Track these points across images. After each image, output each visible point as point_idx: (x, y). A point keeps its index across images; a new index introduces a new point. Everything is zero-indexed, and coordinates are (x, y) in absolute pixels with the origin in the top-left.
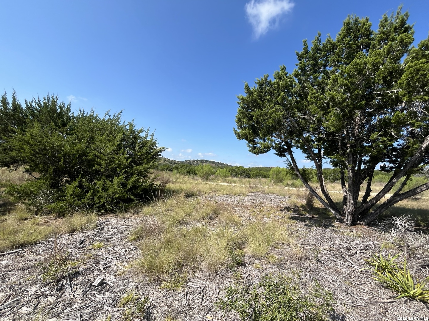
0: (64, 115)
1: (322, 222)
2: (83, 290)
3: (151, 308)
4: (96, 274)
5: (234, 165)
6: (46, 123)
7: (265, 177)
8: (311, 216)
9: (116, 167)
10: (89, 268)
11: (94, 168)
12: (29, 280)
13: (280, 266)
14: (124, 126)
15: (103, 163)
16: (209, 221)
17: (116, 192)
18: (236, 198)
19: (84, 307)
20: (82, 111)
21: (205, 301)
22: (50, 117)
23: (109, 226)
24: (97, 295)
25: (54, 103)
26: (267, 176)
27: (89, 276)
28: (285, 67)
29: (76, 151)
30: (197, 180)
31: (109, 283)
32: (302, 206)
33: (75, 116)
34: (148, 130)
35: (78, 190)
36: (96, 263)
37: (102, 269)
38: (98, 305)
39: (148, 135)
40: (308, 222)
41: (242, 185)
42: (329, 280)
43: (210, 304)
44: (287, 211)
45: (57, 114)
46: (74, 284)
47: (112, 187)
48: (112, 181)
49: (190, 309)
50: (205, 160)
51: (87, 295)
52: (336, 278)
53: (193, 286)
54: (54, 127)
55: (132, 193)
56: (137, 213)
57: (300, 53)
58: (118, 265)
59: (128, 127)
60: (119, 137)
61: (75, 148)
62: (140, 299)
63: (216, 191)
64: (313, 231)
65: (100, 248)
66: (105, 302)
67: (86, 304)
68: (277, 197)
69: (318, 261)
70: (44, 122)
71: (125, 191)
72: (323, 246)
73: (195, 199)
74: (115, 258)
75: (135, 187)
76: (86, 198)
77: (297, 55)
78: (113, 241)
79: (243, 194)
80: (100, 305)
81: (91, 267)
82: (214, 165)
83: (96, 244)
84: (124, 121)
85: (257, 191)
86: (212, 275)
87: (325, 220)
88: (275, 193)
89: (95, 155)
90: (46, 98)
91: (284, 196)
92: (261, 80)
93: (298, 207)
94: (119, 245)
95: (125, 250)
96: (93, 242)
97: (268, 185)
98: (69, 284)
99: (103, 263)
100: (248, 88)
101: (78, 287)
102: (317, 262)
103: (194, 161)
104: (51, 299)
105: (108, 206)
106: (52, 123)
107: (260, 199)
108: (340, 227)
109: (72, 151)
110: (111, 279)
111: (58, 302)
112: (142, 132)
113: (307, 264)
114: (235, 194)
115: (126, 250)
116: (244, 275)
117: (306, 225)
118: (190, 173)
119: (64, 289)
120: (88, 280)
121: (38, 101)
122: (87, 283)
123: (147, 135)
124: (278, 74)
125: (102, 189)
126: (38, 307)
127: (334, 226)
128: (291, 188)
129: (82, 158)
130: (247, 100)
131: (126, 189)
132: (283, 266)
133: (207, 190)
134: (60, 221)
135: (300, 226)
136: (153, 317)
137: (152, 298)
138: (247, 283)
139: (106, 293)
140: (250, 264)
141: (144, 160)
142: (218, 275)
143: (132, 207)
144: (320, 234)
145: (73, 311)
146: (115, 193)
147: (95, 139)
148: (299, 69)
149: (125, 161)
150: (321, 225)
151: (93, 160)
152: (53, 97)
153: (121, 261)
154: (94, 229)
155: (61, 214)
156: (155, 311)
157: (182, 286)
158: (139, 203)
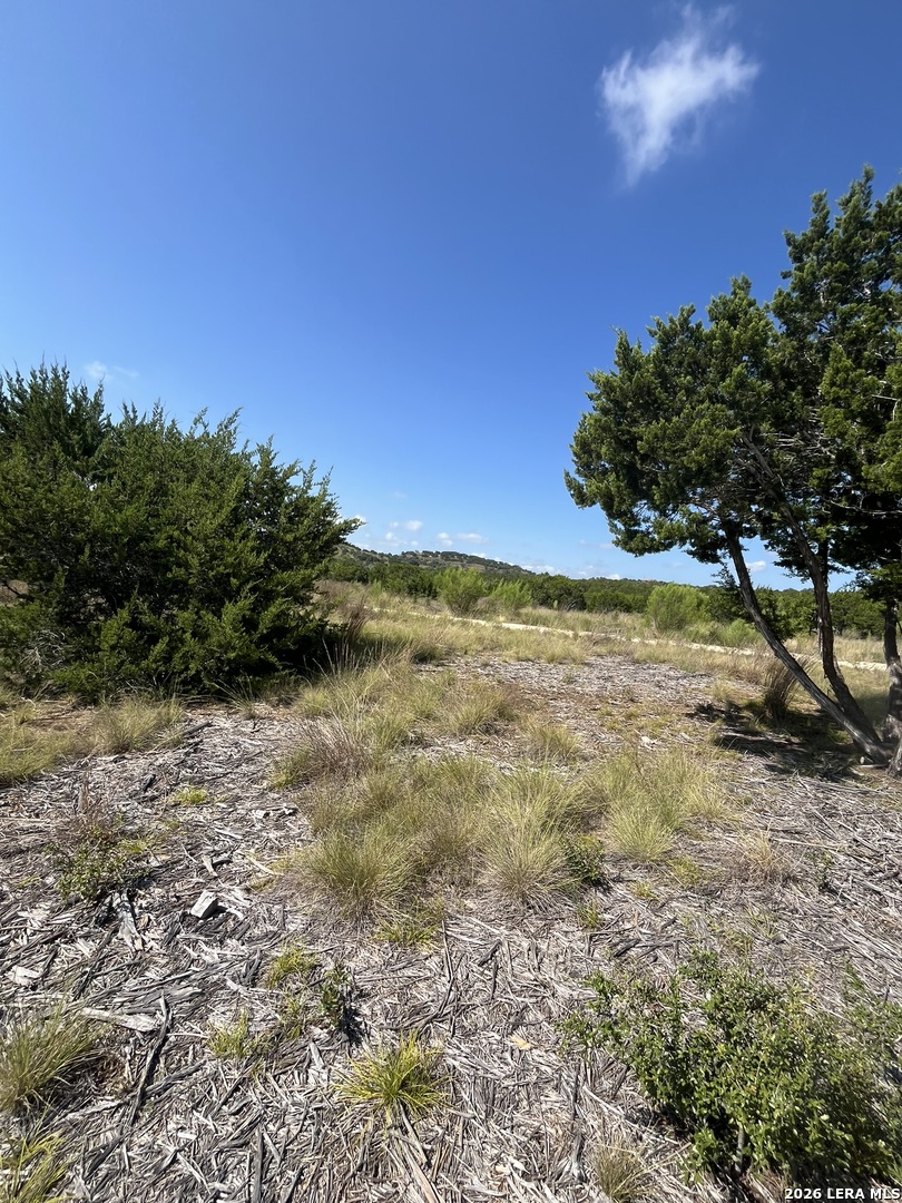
0: (84, 423)
1: (820, 762)
2: (165, 927)
3: (353, 996)
4: (195, 880)
5: (539, 570)
6: (41, 445)
7: (628, 609)
8: (781, 738)
9: (228, 575)
10: (175, 863)
11: (169, 575)
12: (23, 888)
13: (710, 894)
14: (248, 457)
15: (194, 561)
16: (485, 738)
17: (229, 643)
18: (553, 671)
19: (174, 980)
20: (130, 409)
21: (502, 986)
22: (50, 429)
23: (217, 740)
24: (204, 947)
25: (60, 388)
26: (633, 605)
27: (176, 884)
28: (747, 282)
29: (121, 526)
30: (437, 611)
31: (232, 910)
32: (751, 706)
33: (114, 424)
34: (312, 469)
35: (129, 634)
36: (194, 849)
37: (210, 869)
38: (208, 975)
39: (313, 482)
40: (773, 759)
41: (566, 632)
42: (865, 952)
43: (520, 999)
44: (708, 719)
45: (66, 419)
46: (141, 907)
47: (217, 630)
48: (218, 614)
49: (461, 1010)
50: (457, 554)
51: (178, 943)
52: (885, 947)
53: (465, 938)
54: (62, 457)
55: (270, 649)
56: (287, 703)
57: (799, 238)
58: (251, 859)
59: (256, 460)
60: (234, 488)
61: (119, 517)
62: (320, 966)
63: (495, 646)
64: (795, 788)
65: (197, 803)
66: (227, 968)
67: (176, 971)
68: (672, 673)
69: (825, 888)
70: (34, 442)
71: (251, 642)
72: (833, 838)
73: (440, 669)
74: (240, 837)
75: (279, 631)
76: (151, 658)
77: (789, 244)
78: (231, 785)
79: (574, 660)
80: (216, 977)
81: (181, 860)
82: (481, 568)
83: (186, 790)
84: (245, 442)
85: (612, 653)
86: (513, 907)
87: (827, 756)
88: (664, 662)
89: (171, 537)
90: (38, 374)
91: (691, 672)
92: (668, 326)
93: (738, 709)
94: (248, 798)
95: (264, 812)
96: (177, 784)
97: (642, 635)
98: (127, 907)
99: (210, 848)
100: (625, 349)
101: (152, 917)
102: (822, 892)
103: (426, 554)
104: (85, 948)
105: (210, 680)
106: (56, 445)
107: (623, 679)
108: (877, 781)
109: (109, 527)
110: (236, 900)
111: (105, 957)
112: (296, 473)
113: (793, 895)
114: (551, 661)
115: (267, 814)
116: (607, 916)
117: (771, 768)
118: (416, 590)
119: (115, 918)
120: (174, 899)
121: (18, 380)
122: (174, 907)
123: (309, 482)
124: (724, 304)
125: (194, 635)
126: (54, 968)
127: (856, 777)
128: (710, 648)
129: (138, 545)
130: (621, 389)
131: (256, 636)
132: (719, 897)
133: (470, 645)
134: (86, 716)
135: (752, 769)
136: (363, 1026)
137: (352, 965)
138: (617, 940)
139: (228, 941)
140: (619, 880)
141: (302, 554)
142: (530, 908)
143: (272, 686)
144: (816, 798)
145: (145, 989)
146: (228, 647)
147: (170, 492)
148: (794, 289)
149: (252, 558)
150: (817, 770)
151: (167, 552)
152: (55, 371)
153: (257, 846)
154: (176, 744)
155: (89, 698)
156: (364, 1006)
157: (432, 937)
158: (291, 674)
